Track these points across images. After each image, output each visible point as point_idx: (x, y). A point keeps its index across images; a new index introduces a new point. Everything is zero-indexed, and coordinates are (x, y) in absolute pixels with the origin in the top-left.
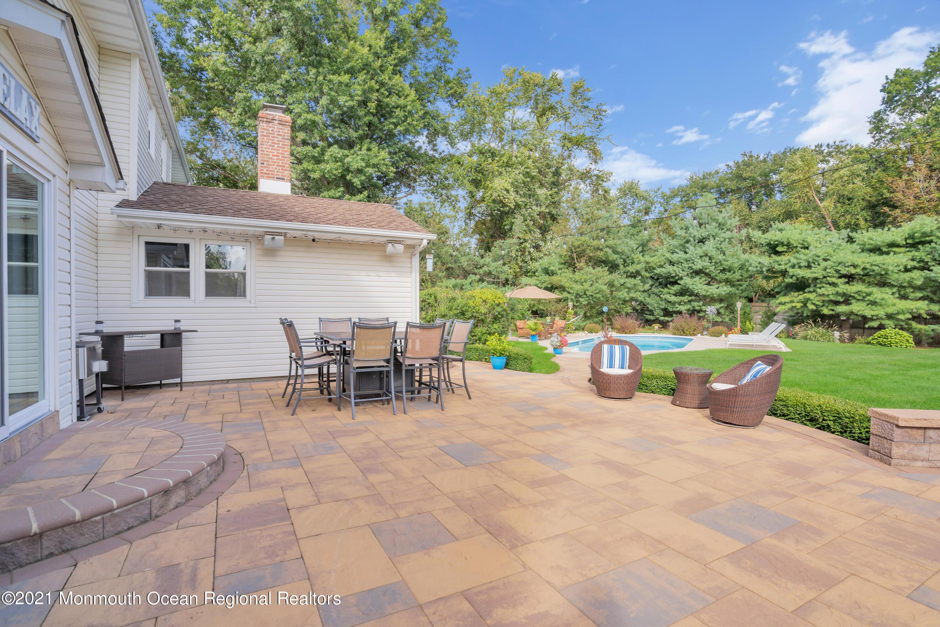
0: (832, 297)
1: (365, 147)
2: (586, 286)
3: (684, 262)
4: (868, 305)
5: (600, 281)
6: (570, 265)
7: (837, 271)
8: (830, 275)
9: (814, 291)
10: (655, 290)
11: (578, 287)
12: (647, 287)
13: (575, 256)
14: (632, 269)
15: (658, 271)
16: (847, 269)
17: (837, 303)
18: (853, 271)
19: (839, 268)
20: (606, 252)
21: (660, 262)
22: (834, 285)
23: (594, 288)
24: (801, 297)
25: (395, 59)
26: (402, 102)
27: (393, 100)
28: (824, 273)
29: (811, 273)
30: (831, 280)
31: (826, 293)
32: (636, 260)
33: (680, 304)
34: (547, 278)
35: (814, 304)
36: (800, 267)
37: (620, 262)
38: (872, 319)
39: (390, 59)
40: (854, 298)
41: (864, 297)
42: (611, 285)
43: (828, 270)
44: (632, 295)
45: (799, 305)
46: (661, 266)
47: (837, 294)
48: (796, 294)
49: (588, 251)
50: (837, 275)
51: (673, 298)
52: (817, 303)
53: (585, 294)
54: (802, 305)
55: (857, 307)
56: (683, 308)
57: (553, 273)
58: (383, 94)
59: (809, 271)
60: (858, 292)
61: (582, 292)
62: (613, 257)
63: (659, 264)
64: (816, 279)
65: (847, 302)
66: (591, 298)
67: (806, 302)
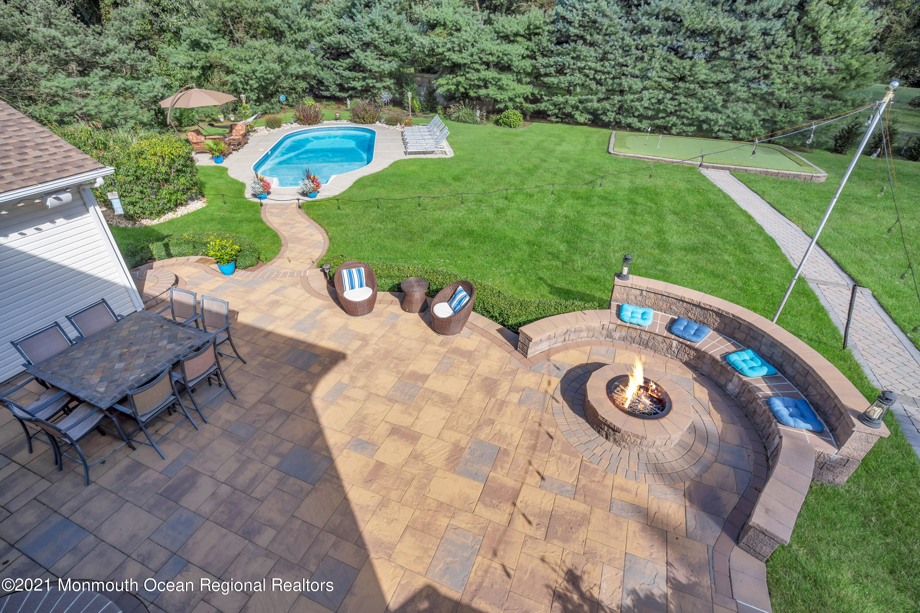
0: (476, 82)
2: (254, 64)
3: (352, 31)
4: (498, 89)
5: (267, 57)
6: (226, 34)
7: (481, 59)
8: (475, 61)
9: (464, 75)
11: (244, 67)
12: (318, 59)
13: (229, 21)
14: (299, 37)
15: (328, 39)
16: (487, 56)
17: (479, 87)
18: (491, 58)
19: (481, 56)
20: (267, 16)
21: (328, 28)
22: (478, 71)
23: (263, 67)
24: (455, 80)
28: (471, 58)
29: (462, 58)
30: (476, 66)
31: (473, 78)
32: (302, 26)
33: (354, 80)
35: (463, 87)
36: (454, 51)
38: (500, 102)
40: (490, 82)
41: (497, 82)
42: (280, 60)
43: (475, 57)
44: (304, 68)
45: (453, 88)
46: (330, 34)
47: (479, 79)
48: (451, 77)
49: (245, 15)
50: (480, 62)
51: (347, 73)
52: (465, 86)
53: (255, 75)
54: (455, 87)
55: (492, 91)
56: (358, 85)
59: (460, 56)
60: (493, 78)
61: (250, 73)
62: (277, 23)
63: (327, 31)
64: (465, 64)
65: (486, 87)
66: (261, 79)
67: (458, 84)
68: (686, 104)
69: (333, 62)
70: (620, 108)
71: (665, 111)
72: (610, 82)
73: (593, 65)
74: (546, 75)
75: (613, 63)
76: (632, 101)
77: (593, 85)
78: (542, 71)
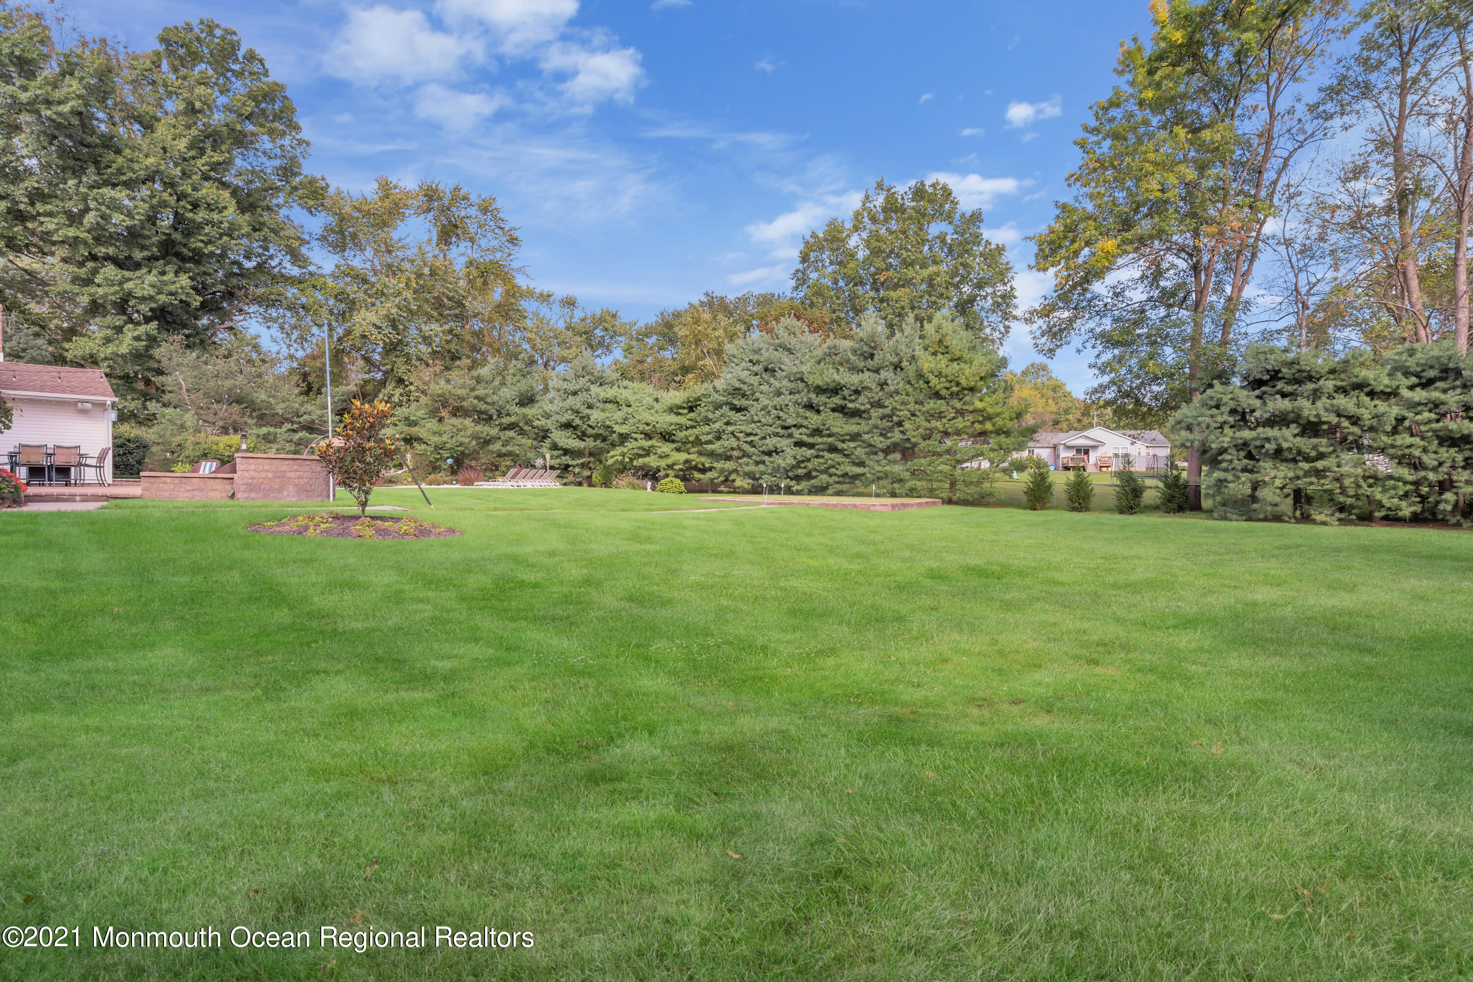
0: (637, 451)
1: (154, 272)
2: (445, 438)
4: (657, 457)
7: (638, 428)
9: (627, 446)
11: (435, 439)
14: (506, 420)
16: (643, 426)
17: (640, 456)
22: (636, 439)
24: (621, 451)
25: (206, 164)
26: (215, 216)
27: (201, 215)
28: (632, 429)
29: (626, 429)
30: (635, 435)
31: (634, 447)
32: (512, 412)
34: (406, 429)
36: (621, 423)
37: (493, 411)
38: (661, 470)
39: (199, 162)
40: (651, 451)
41: (654, 451)
43: (635, 428)
45: (621, 458)
48: (619, 448)
49: (451, 401)
50: (638, 432)
52: (630, 456)
55: (652, 461)
57: (414, 424)
58: (184, 207)
59: (625, 427)
60: (652, 446)
62: (483, 407)
65: (648, 455)
67: (624, 455)
73: (743, 428)
77: (746, 447)
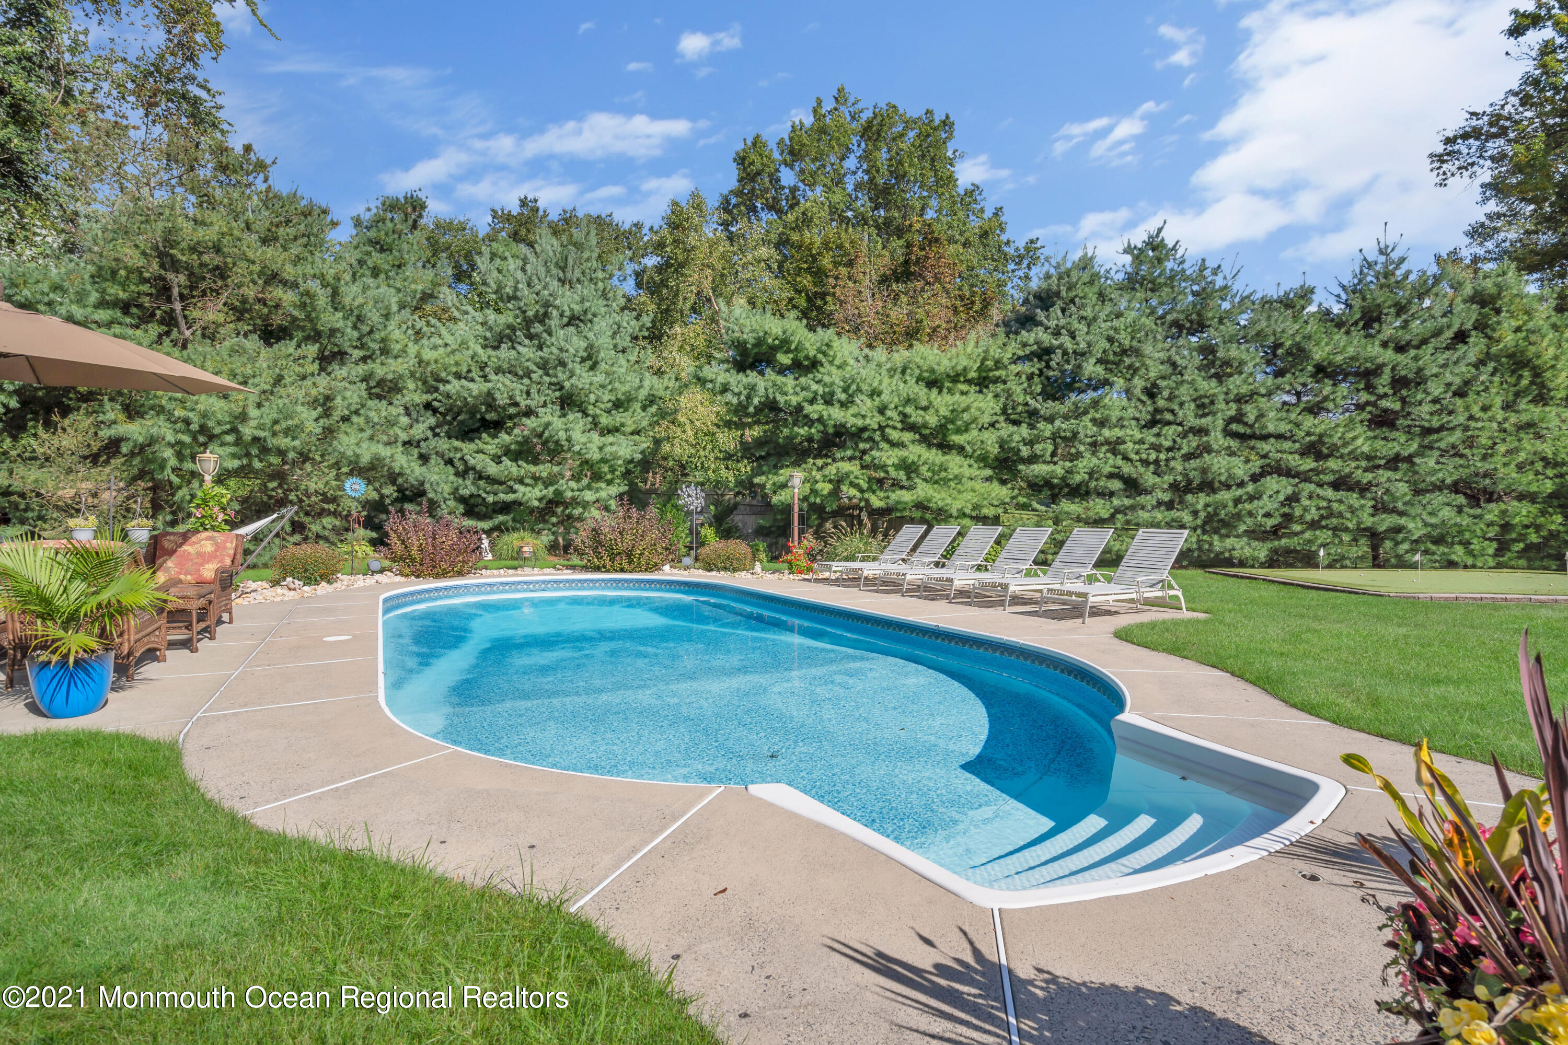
3: (535, 368)
6: (147, 318)
7: (903, 417)
8: (891, 423)
10: (443, 444)
12: (419, 430)
13: (178, 280)
15: (454, 387)
16: (921, 413)
18: (929, 418)
20: (307, 293)
21: (457, 364)
22: (899, 444)
23: (269, 413)
24: (831, 470)
28: (879, 418)
32: (396, 347)
35: (853, 486)
36: (828, 402)
43: (889, 413)
45: (826, 488)
46: (458, 376)
47: (901, 464)
52: (860, 483)
53: (234, 430)
54: (830, 486)
61: (219, 423)
62: (331, 319)
63: (454, 370)
64: (861, 431)
66: (254, 451)
67: (837, 482)
68: (1341, 501)
69: (458, 444)
70: (1209, 519)
71: (1301, 519)
72: (1178, 465)
74: (1033, 459)
75: (1180, 429)
76: (1237, 501)
78: (1025, 451)
